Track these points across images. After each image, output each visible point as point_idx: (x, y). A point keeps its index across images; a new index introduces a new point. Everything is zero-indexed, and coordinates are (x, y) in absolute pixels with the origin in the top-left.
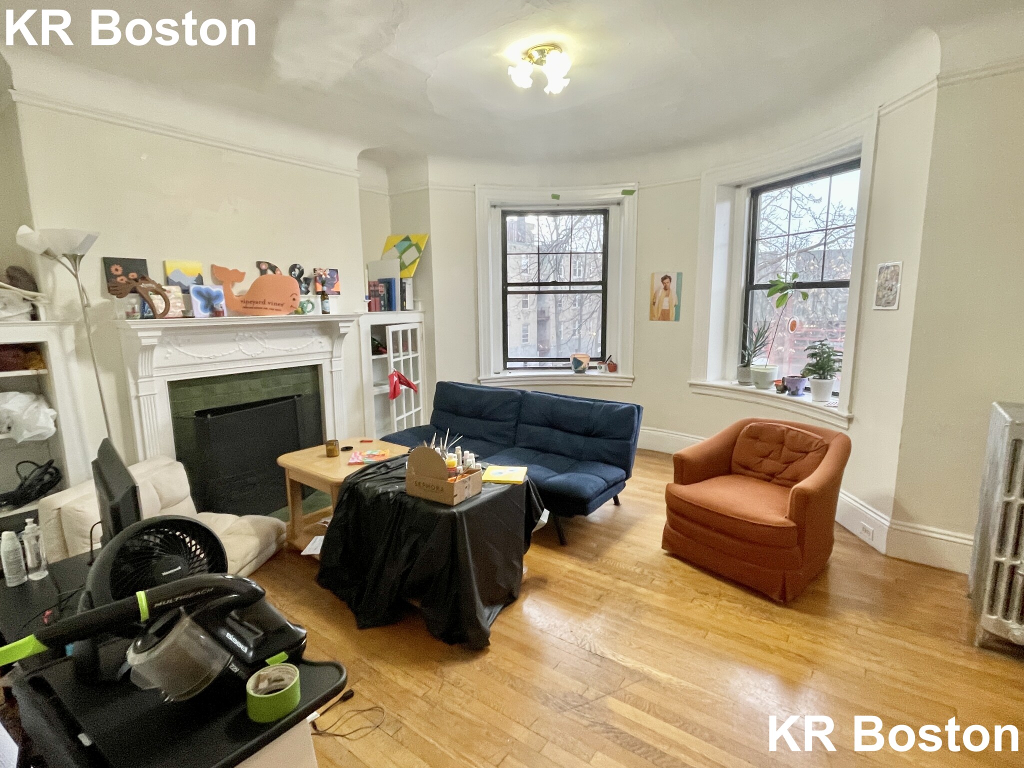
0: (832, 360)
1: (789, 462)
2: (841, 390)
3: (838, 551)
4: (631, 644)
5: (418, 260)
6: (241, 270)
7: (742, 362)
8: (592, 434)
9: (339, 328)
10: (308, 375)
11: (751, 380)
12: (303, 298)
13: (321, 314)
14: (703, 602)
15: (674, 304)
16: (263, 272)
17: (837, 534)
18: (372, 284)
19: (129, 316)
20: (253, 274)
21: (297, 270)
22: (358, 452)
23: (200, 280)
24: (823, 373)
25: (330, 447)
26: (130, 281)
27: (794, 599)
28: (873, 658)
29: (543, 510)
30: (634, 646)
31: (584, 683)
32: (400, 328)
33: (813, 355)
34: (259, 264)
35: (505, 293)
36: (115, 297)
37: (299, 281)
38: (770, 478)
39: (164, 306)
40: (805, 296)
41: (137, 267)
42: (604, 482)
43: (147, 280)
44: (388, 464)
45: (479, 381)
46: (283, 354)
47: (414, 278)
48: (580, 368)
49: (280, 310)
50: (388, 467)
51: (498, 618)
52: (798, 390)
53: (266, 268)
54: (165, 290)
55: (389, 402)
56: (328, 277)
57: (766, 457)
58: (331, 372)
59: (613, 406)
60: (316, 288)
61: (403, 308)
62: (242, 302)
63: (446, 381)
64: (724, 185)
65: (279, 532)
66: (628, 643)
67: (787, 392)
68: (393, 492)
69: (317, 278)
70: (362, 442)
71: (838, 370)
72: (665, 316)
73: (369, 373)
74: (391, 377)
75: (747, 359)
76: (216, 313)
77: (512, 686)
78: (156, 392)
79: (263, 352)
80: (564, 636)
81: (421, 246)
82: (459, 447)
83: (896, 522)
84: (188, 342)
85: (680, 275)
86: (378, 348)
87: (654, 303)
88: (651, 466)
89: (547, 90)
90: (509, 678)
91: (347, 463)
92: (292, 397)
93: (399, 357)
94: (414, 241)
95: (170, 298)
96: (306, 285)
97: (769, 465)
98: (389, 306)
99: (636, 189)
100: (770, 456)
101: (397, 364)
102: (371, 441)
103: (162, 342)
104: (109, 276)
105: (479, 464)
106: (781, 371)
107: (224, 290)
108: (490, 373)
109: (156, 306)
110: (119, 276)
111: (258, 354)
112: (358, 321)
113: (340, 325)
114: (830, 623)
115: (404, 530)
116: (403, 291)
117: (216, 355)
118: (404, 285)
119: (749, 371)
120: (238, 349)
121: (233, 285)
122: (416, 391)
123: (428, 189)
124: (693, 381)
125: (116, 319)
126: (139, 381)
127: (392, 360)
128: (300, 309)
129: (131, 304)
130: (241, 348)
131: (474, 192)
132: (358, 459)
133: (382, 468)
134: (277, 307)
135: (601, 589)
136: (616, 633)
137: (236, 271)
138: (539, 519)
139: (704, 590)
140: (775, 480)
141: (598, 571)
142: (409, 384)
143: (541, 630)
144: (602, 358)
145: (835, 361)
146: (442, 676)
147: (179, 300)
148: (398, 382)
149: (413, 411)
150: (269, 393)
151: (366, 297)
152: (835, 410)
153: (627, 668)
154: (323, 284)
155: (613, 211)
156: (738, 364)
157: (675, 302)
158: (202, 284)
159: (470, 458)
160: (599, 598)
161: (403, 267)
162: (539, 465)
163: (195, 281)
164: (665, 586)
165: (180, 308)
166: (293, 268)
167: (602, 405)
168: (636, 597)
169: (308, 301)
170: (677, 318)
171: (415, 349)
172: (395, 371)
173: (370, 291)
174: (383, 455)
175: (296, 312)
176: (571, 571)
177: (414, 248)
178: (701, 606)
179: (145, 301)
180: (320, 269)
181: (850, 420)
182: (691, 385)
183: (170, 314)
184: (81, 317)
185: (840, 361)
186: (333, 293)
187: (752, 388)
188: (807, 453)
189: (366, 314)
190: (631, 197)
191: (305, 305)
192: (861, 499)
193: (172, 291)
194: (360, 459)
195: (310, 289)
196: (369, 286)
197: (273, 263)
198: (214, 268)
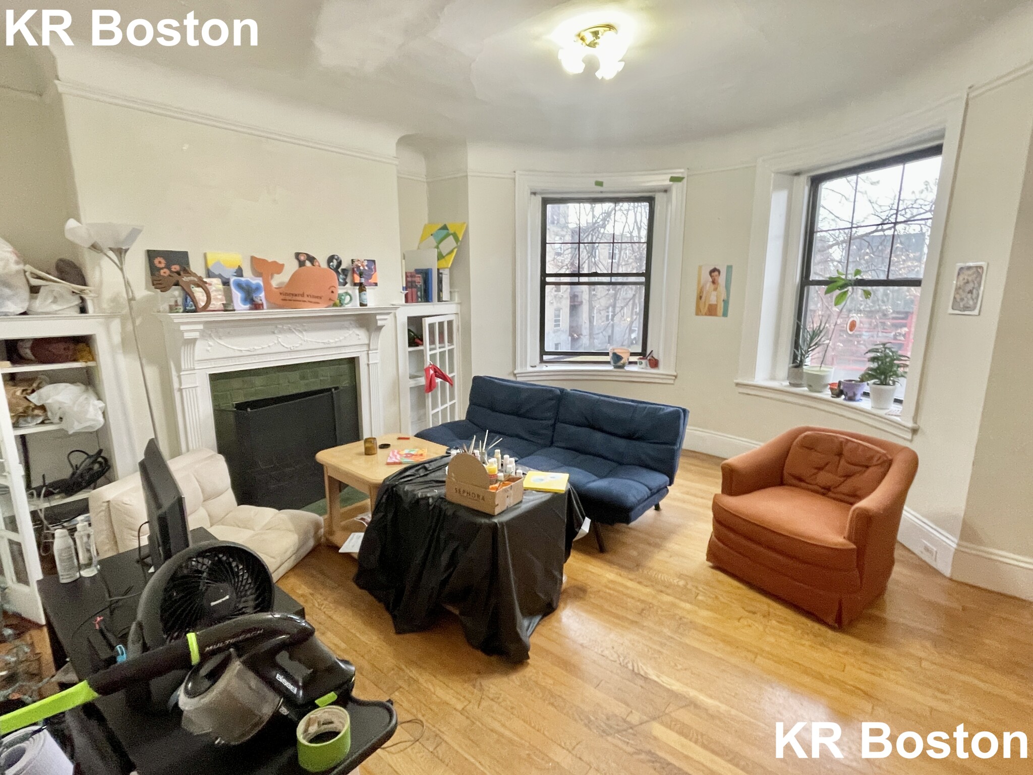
0: (895, 364)
1: (848, 476)
2: (905, 398)
3: (899, 572)
4: (676, 665)
5: (455, 250)
6: (281, 262)
7: (794, 362)
8: (634, 437)
9: (376, 321)
10: (345, 367)
11: (804, 382)
12: (341, 290)
13: (358, 306)
14: (750, 622)
15: (722, 299)
16: (302, 264)
17: (898, 553)
18: (409, 275)
19: (172, 309)
20: (292, 266)
21: (335, 261)
22: (396, 451)
23: (239, 272)
24: (885, 378)
25: (368, 445)
26: (172, 275)
27: (851, 623)
28: (939, 695)
29: (584, 518)
30: (679, 667)
31: (628, 705)
32: (436, 320)
33: (873, 359)
34: (297, 255)
35: (543, 284)
36: (159, 290)
37: (338, 273)
38: (825, 491)
39: (205, 298)
40: (867, 294)
41: (179, 259)
42: (647, 490)
43: (188, 273)
44: (427, 465)
45: (515, 375)
46: (321, 347)
47: (451, 269)
48: (620, 363)
49: (318, 303)
50: (426, 469)
51: (537, 629)
52: (855, 395)
53: (304, 260)
54: (206, 283)
55: (425, 396)
56: (366, 268)
57: (820, 469)
58: (368, 365)
59: (656, 409)
60: (353, 279)
61: (440, 299)
62: (281, 294)
63: (482, 375)
64: (780, 173)
65: (317, 527)
66: (672, 664)
67: (843, 397)
68: (432, 497)
69: (355, 269)
70: (399, 438)
71: (902, 376)
72: (712, 311)
73: (405, 365)
74: (427, 370)
75: (799, 359)
76: (256, 306)
77: (552, 704)
78: (198, 385)
79: (301, 344)
80: (606, 653)
81: (458, 235)
82: (499, 451)
83: (965, 544)
84: (229, 335)
85: (729, 268)
86: (415, 339)
87: (701, 297)
88: (693, 468)
89: (599, 75)
90: (549, 696)
91: (385, 463)
92: (329, 390)
93: (434, 349)
94: (451, 231)
95: (210, 291)
96: (344, 277)
97: (824, 478)
98: (426, 297)
99: (685, 176)
100: (827, 468)
101: (433, 357)
102: (408, 439)
103: (204, 335)
104: (153, 270)
105: (520, 471)
106: (836, 374)
107: (264, 282)
108: (526, 365)
109: (197, 298)
110: (162, 268)
111: (296, 347)
112: (395, 314)
113: (378, 317)
114: (889, 652)
115: (442, 537)
116: (440, 281)
117: (256, 348)
118: (440, 275)
119: (802, 373)
120: (276, 342)
121: (272, 277)
122: (452, 385)
123: (466, 176)
124: (740, 381)
125: (159, 312)
126: (181, 373)
127: (429, 353)
128: (338, 301)
129: (174, 296)
130: (280, 340)
131: (514, 179)
132: (396, 459)
133: (421, 470)
134: (316, 300)
135: (643, 601)
136: (660, 652)
137: (275, 263)
138: (580, 528)
139: (753, 609)
140: (830, 494)
141: (640, 583)
142: (444, 378)
143: (582, 645)
144: (643, 354)
145: (899, 366)
146: (481, 689)
147: (220, 293)
148: (434, 375)
149: (449, 404)
150: (306, 385)
151: (403, 287)
152: (898, 419)
153: (672, 691)
154: (361, 275)
155: (659, 198)
156: (789, 364)
157: (723, 296)
158: (242, 276)
159: (511, 463)
160: (641, 613)
161: (440, 257)
162: (579, 467)
163: (235, 272)
164: (710, 601)
165: (221, 300)
166: (331, 259)
167: (646, 408)
168: (680, 612)
169: (347, 293)
170: (725, 314)
171: (451, 341)
172: (431, 364)
173: (407, 282)
174: (421, 455)
175: (335, 305)
176: (612, 582)
177: (451, 237)
178: (750, 626)
179: (188, 295)
180: (358, 260)
181: (915, 431)
182: (737, 384)
183: (211, 307)
184: (126, 310)
185: (906, 366)
186: (370, 285)
187: (804, 391)
188: (867, 467)
189: (403, 305)
190: (680, 184)
191: (343, 297)
192: (923, 516)
193: (213, 283)
194: (398, 459)
195: (348, 280)
196: (407, 277)
197: (312, 254)
198: (254, 260)
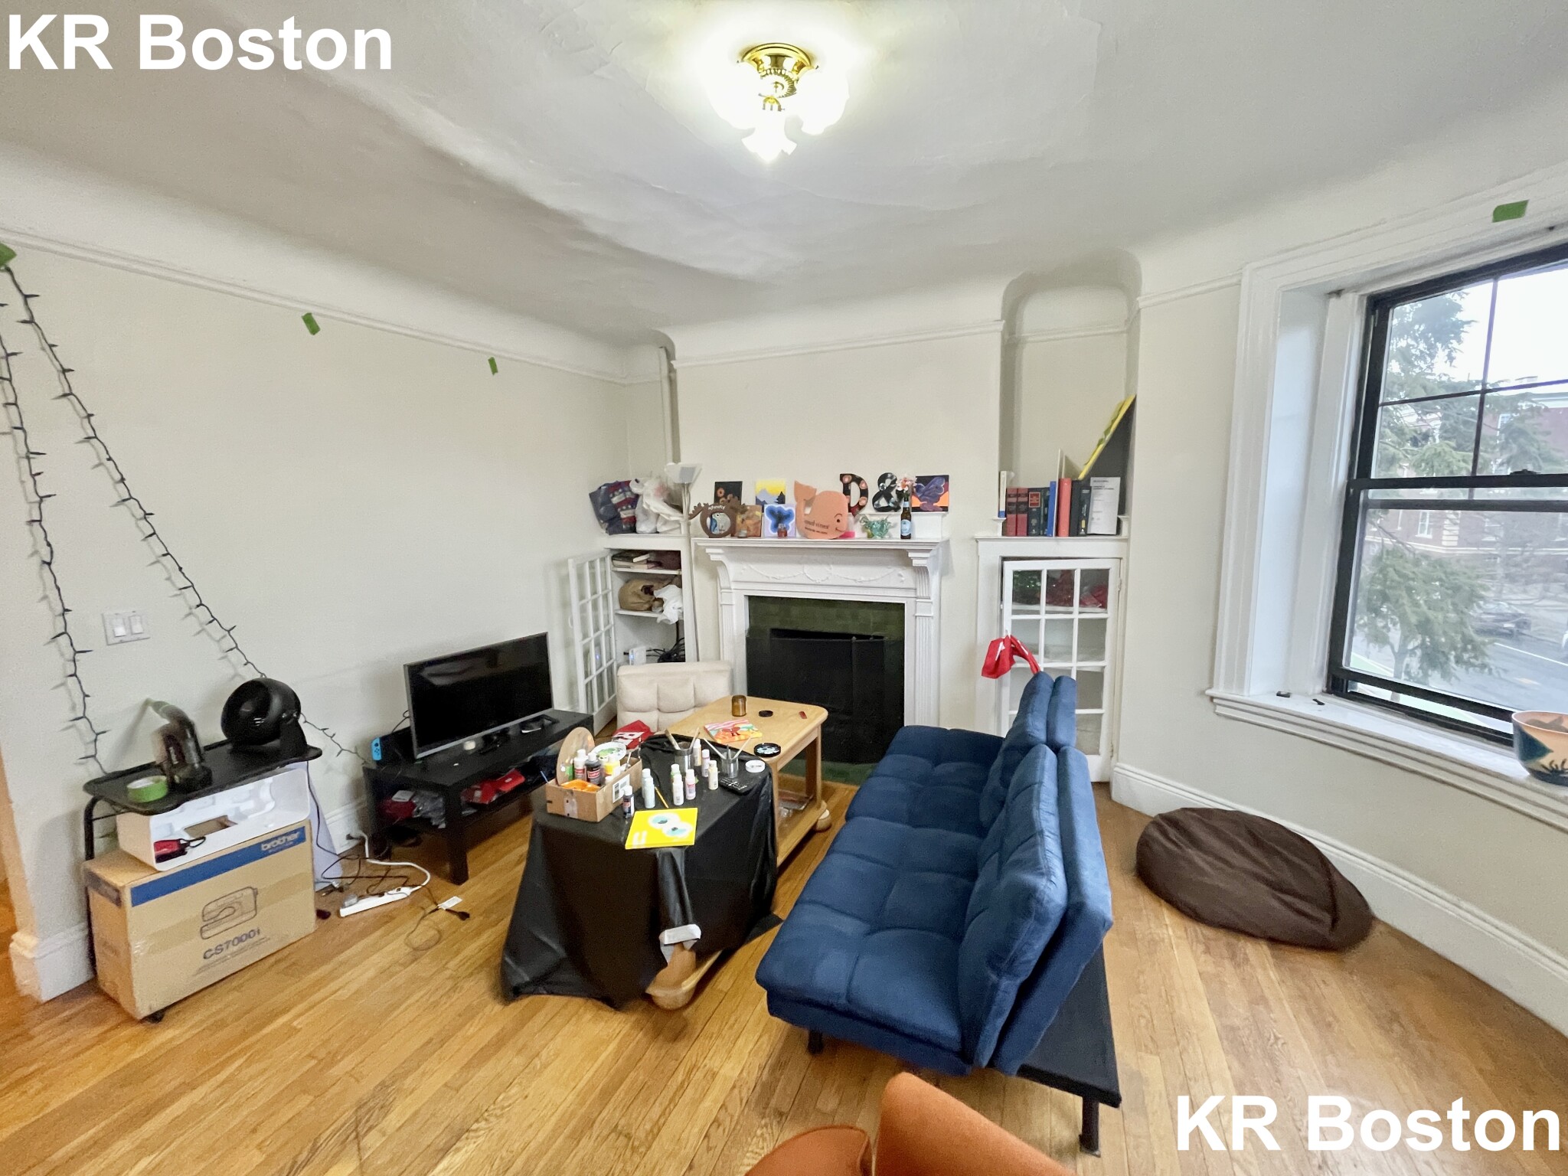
6: (814, 487)
9: (911, 560)
10: (894, 614)
16: (846, 486)
18: (1014, 494)
21: (888, 480)
23: (781, 499)
32: (1046, 566)
35: (1354, 507)
39: (728, 527)
41: (735, 489)
45: (1211, 699)
46: (851, 584)
49: (824, 533)
53: (849, 481)
56: (931, 487)
58: (916, 617)
61: (1078, 532)
62: (805, 522)
74: (995, 643)
76: (783, 534)
98: (1044, 528)
104: (716, 498)
107: (796, 509)
111: (822, 581)
117: (782, 576)
120: (801, 572)
123: (1140, 310)
127: (1009, 617)
130: (806, 571)
131: (1240, 283)
134: (825, 530)
137: (809, 488)
148: (1008, 653)
151: (999, 512)
158: (783, 503)
163: (777, 499)
166: (883, 478)
172: (1007, 635)
173: (1008, 504)
186: (935, 510)
189: (995, 539)
196: (1008, 496)
197: (858, 474)
198: (798, 487)
